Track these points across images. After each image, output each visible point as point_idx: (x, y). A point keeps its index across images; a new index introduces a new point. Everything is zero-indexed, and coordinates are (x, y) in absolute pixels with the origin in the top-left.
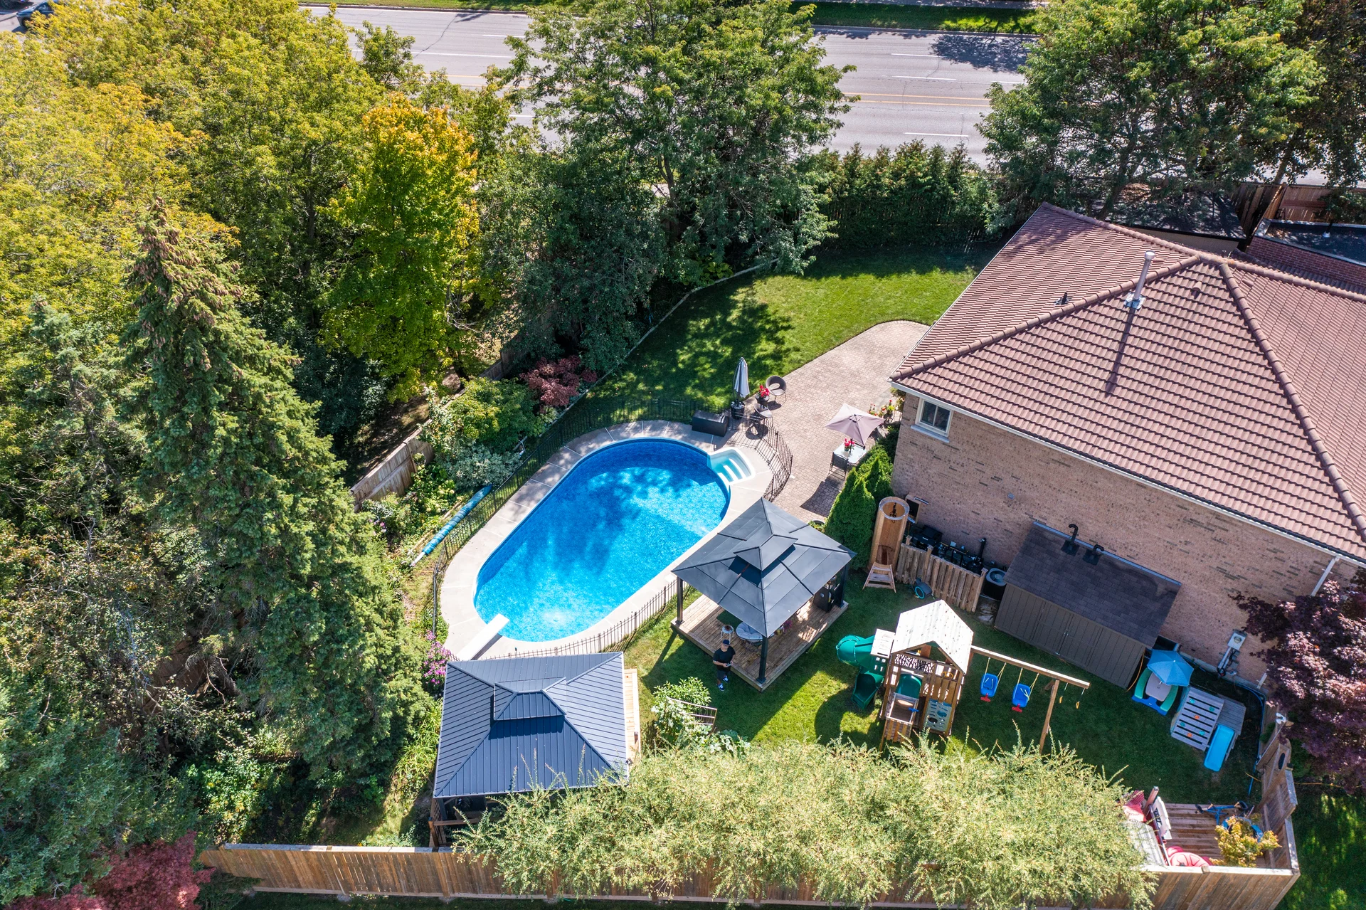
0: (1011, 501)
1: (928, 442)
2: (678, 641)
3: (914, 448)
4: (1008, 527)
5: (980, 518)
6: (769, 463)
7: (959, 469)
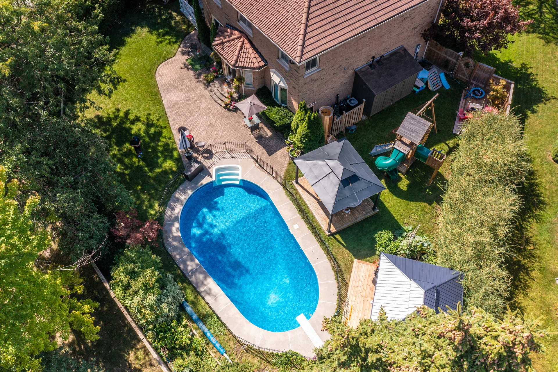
0: (345, 70)
1: (312, 77)
2: (337, 236)
3: (306, 85)
4: (345, 81)
5: (335, 88)
6: (233, 157)
7: (325, 76)
